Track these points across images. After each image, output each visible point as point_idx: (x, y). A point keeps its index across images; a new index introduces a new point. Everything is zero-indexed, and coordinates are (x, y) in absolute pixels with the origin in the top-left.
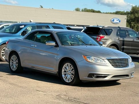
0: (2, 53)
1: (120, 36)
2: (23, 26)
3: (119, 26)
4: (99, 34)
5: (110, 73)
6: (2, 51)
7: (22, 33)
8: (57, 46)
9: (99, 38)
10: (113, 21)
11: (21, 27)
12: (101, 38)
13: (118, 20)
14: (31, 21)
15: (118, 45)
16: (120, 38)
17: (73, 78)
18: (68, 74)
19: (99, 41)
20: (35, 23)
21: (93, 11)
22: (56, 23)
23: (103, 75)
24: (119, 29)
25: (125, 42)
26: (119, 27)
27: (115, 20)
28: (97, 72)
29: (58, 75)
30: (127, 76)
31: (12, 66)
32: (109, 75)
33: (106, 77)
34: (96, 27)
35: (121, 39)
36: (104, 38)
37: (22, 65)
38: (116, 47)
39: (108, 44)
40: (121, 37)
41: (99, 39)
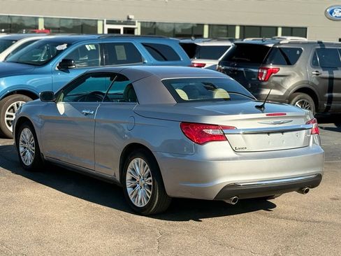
0: (8, 116)
1: (322, 67)
2: (64, 46)
3: (320, 40)
4: (266, 60)
6: (7, 113)
7: (60, 63)
9: (265, 72)
10: (331, 13)
11: (59, 48)
12: (271, 72)
14: (130, 17)
15: (315, 91)
16: (321, 71)
19: (264, 81)
24: (319, 47)
25: (335, 81)
26: (320, 43)
27: (335, 11)
35: (326, 74)
36: (279, 73)
38: (309, 95)
39: (287, 88)
40: (324, 68)
41: (264, 75)
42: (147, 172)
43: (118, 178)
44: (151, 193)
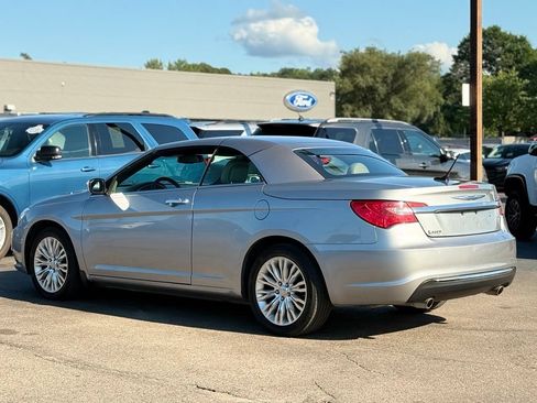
2: (39, 129)
7: (38, 152)
10: (292, 102)
11: (31, 131)
13: (308, 99)
14: (9, 108)
20: (81, 116)
21: (206, 69)
22: (151, 112)
24: (374, 127)
27: (296, 98)
34: (297, 122)
42: (296, 275)
43: (238, 291)
44: (304, 303)
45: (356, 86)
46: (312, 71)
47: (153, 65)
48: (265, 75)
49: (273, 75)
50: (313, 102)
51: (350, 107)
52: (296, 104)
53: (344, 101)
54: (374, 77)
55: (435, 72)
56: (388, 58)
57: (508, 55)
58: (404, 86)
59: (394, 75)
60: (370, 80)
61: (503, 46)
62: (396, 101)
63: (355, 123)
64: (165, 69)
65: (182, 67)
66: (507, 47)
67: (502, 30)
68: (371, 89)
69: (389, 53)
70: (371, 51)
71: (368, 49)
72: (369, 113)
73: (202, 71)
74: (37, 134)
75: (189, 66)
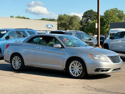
5: (111, 67)
8: (63, 47)
13: (51, 26)
17: (81, 73)
18: (75, 70)
23: (105, 70)
28: (102, 67)
29: (65, 71)
30: (120, 69)
31: (14, 65)
32: (110, 69)
33: (108, 70)
37: (25, 64)
45: (61, 23)
46: (49, 19)
47: (12, 17)
48: (38, 20)
49: (40, 20)
50: (52, 26)
51: (60, 27)
52: (48, 27)
53: (59, 26)
54: (65, 21)
55: (79, 20)
56: (68, 16)
57: (94, 16)
58: (72, 23)
59: (70, 20)
60: (64, 22)
61: (93, 14)
62: (70, 26)
63: (72, 31)
64: (15, 18)
65: (19, 17)
66: (94, 14)
67: (93, 11)
68: (65, 23)
69: (69, 15)
70: (65, 15)
71: (64, 14)
72: (64, 29)
73: (23, 18)
74: (5, 33)
75: (20, 17)
